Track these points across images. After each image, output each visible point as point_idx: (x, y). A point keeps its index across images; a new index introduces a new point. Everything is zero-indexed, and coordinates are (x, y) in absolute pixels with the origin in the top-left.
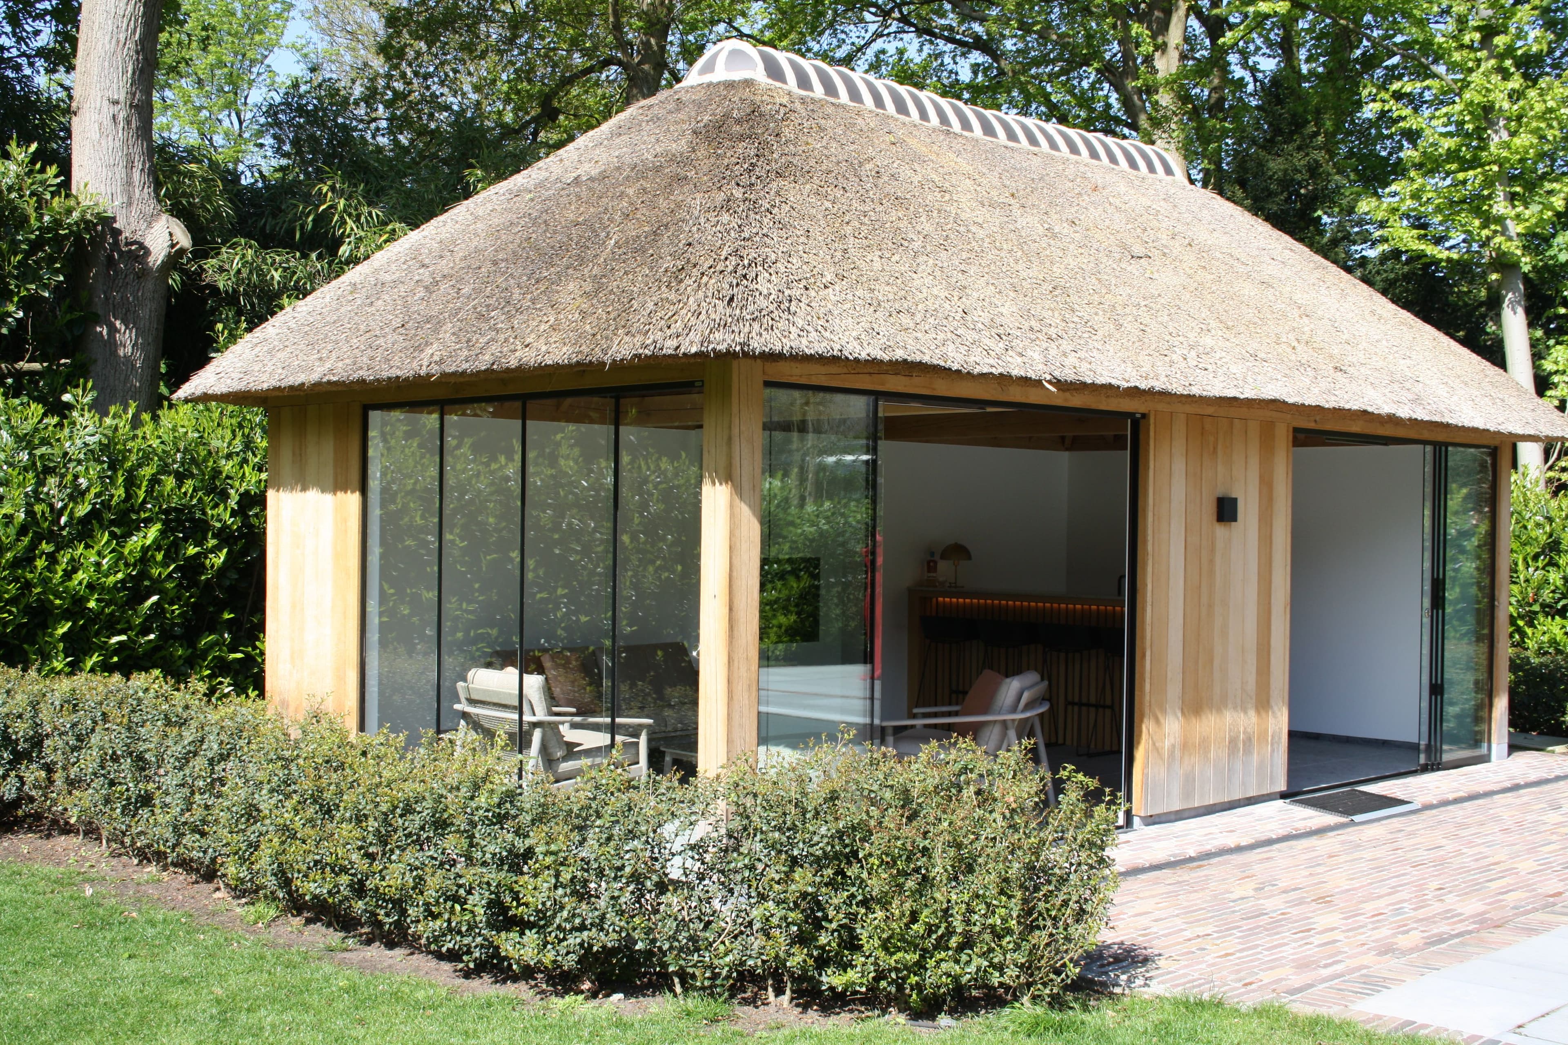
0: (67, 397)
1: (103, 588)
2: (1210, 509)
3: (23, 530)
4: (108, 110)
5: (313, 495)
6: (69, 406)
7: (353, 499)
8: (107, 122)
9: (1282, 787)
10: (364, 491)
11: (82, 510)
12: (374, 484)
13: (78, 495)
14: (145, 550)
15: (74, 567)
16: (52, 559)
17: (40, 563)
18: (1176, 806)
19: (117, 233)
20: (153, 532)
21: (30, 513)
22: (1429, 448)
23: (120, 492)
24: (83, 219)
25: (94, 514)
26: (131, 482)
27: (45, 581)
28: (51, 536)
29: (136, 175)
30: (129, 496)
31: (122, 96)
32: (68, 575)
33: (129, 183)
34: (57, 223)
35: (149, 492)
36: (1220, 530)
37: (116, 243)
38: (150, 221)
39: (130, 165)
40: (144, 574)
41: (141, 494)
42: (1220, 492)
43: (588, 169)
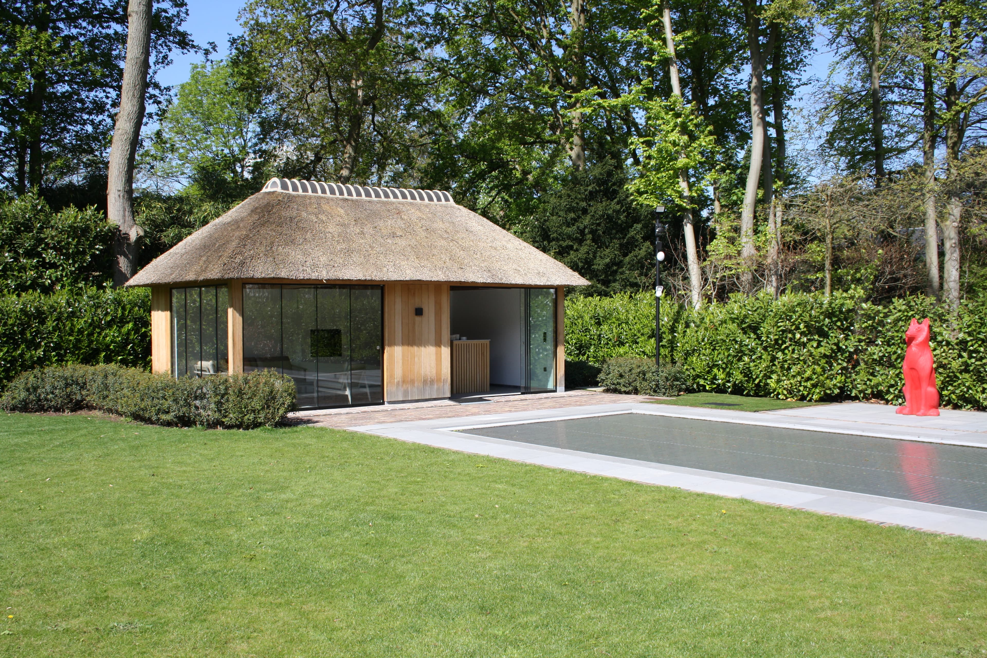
0: (104, 284)
1: (115, 342)
2: (413, 311)
3: (91, 325)
4: (117, 193)
5: (160, 312)
6: (105, 287)
7: (168, 313)
8: (117, 196)
9: (449, 396)
10: (171, 311)
11: (109, 318)
12: (174, 309)
13: (107, 314)
14: (129, 330)
15: (106, 335)
16: (100, 334)
17: (96, 335)
18: (401, 399)
19: (120, 231)
20: (130, 325)
21: (93, 320)
22: (523, 290)
23: (120, 312)
24: (109, 229)
25: (112, 320)
26: (124, 309)
27: (97, 340)
28: (99, 327)
29: (127, 213)
30: (123, 314)
31: (121, 188)
32: (104, 338)
33: (124, 216)
34: (101, 231)
35: (130, 312)
36: (418, 319)
37: (120, 235)
38: (131, 227)
39: (124, 210)
40: (128, 338)
41: (127, 313)
42: (417, 306)
43: (229, 219)
